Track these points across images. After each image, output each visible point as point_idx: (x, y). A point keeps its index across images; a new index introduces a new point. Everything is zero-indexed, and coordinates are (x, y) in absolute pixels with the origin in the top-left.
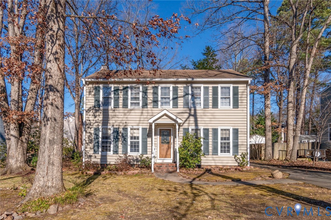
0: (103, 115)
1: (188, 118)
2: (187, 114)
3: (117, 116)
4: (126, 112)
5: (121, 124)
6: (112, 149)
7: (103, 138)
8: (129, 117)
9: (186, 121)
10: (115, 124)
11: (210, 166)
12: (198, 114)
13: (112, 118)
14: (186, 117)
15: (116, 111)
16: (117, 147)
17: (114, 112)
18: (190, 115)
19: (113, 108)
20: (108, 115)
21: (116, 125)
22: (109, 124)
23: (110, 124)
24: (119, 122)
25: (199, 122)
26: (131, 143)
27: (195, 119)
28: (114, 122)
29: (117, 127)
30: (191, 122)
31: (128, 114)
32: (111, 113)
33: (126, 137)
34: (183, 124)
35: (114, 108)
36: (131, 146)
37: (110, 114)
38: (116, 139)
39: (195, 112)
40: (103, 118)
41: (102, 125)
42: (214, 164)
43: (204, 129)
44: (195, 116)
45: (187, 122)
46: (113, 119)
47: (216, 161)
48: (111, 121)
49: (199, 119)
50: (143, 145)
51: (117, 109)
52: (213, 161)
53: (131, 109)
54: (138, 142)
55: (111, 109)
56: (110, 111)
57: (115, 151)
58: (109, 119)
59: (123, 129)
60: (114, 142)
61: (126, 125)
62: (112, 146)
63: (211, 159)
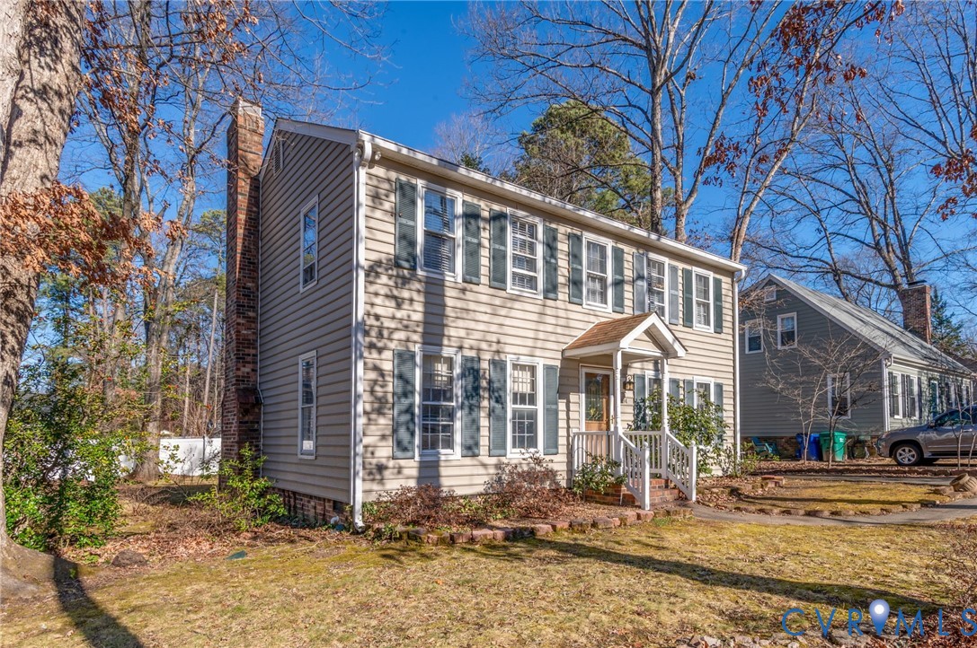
0: (426, 304)
3: (472, 315)
4: (497, 301)
5: (484, 346)
6: (458, 438)
7: (427, 393)
8: (508, 321)
10: (467, 344)
13: (457, 318)
15: (469, 295)
16: (475, 427)
17: (461, 296)
19: (459, 280)
20: (444, 306)
21: (471, 348)
22: (446, 342)
23: (449, 340)
24: (477, 335)
26: (516, 414)
28: (462, 333)
29: (474, 354)
31: (503, 312)
32: (451, 300)
33: (502, 393)
35: (464, 281)
36: (516, 427)
37: (449, 302)
40: (426, 313)
41: (424, 343)
46: (461, 323)
48: (454, 331)
50: (546, 431)
51: (475, 288)
53: (514, 297)
54: (534, 416)
55: (452, 285)
56: (449, 292)
57: (470, 442)
58: (445, 322)
59: (493, 362)
60: (466, 410)
61: (498, 352)
62: (458, 425)
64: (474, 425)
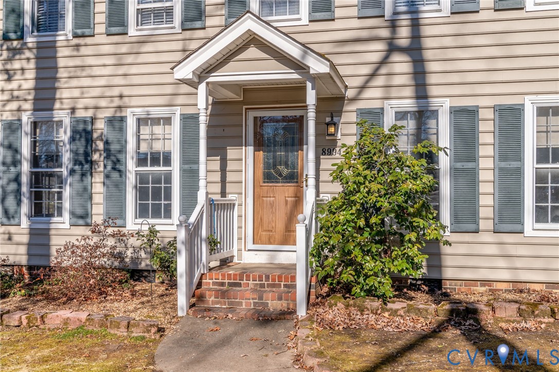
0: (38, 69)
1: (384, 62)
2: (381, 46)
3: (88, 72)
4: (124, 49)
5: (103, 103)
6: (67, 205)
7: (35, 161)
8: (134, 70)
9: (373, 75)
10: (81, 104)
11: (482, 285)
12: (427, 43)
13: (70, 78)
14: (376, 57)
15: (84, 51)
16: (86, 196)
17: (75, 53)
18: (392, 48)
19: (70, 36)
20: (56, 68)
21: (86, 108)
22: (57, 105)
23: (62, 103)
24: (96, 92)
25: (432, 79)
26: (142, 179)
27: (415, 67)
28: (76, 93)
29: (90, 113)
30: (398, 80)
31: (130, 59)
32: (64, 59)
33: (120, 156)
34: (360, 93)
35: (76, 36)
36: (142, 193)
37: (61, 63)
38: (84, 163)
39: (416, 36)
40: (37, 79)
41: (35, 110)
42: (506, 275)
43: (456, 112)
44: (415, 51)
45: (380, 81)
46: (75, 83)
47: (519, 263)
48: (66, 93)
49: (432, 67)
50: (183, 187)
51: (89, 40)
52: (501, 263)
53: (142, 39)
54: (168, 178)
55: (65, 43)
56: (62, 52)
57: (79, 211)
58: (57, 85)
59: (111, 121)
60: (77, 177)
61: (120, 107)
62: (67, 192)
63: (492, 250)
64: (86, 194)
